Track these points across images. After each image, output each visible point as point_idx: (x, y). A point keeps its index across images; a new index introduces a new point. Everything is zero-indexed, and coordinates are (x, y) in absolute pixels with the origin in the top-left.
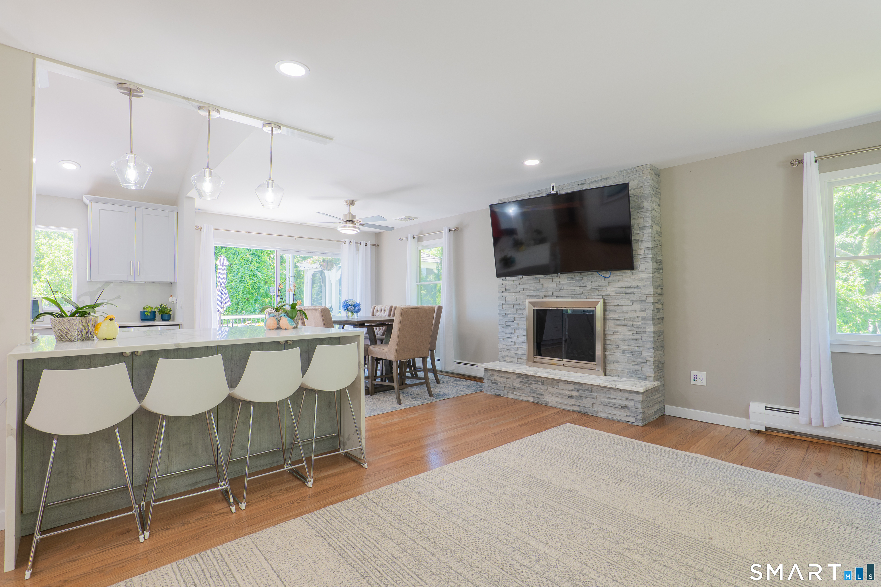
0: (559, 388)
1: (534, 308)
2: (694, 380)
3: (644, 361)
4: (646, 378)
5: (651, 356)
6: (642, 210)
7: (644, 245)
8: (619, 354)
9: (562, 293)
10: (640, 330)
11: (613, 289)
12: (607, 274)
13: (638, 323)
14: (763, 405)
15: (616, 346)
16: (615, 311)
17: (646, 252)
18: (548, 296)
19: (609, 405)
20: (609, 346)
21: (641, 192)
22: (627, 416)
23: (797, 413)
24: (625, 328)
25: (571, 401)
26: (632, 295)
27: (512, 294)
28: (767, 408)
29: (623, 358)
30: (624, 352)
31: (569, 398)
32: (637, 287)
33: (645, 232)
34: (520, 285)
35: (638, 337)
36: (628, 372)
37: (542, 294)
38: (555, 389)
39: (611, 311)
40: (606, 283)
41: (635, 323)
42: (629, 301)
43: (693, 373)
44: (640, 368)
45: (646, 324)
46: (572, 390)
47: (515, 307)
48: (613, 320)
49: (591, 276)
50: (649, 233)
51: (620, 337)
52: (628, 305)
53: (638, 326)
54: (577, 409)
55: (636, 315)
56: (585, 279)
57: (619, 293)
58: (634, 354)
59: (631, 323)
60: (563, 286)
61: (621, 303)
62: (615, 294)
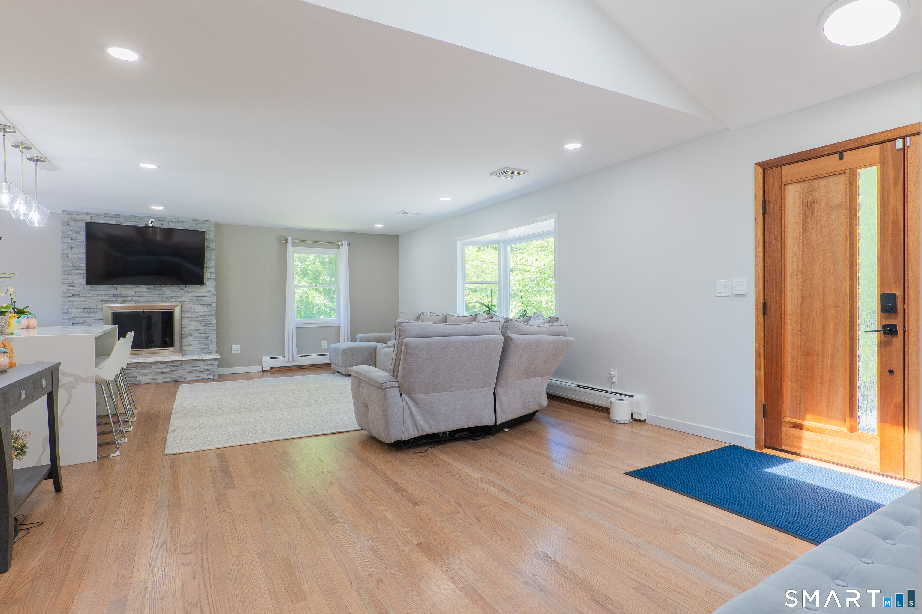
0: (153, 368)
1: (112, 311)
2: (234, 351)
3: (211, 342)
4: (212, 352)
5: (215, 339)
6: (209, 249)
7: (210, 270)
8: (192, 340)
9: (141, 299)
10: (207, 323)
11: (188, 297)
12: (183, 287)
13: (206, 319)
14: (269, 357)
15: (190, 335)
16: (190, 312)
17: (212, 275)
18: (127, 301)
19: (195, 371)
20: (185, 335)
21: (209, 237)
22: (208, 375)
23: (284, 357)
24: (197, 323)
25: (164, 376)
26: (202, 302)
28: (271, 358)
29: (195, 342)
30: (196, 338)
31: (161, 374)
32: (205, 296)
33: (211, 262)
34: (93, 292)
35: (206, 328)
36: (198, 351)
37: (119, 299)
38: (148, 370)
39: (186, 312)
40: (182, 292)
41: (204, 319)
42: (199, 305)
43: (233, 346)
44: (207, 347)
45: (211, 319)
46: (165, 368)
47: (85, 310)
48: (187, 317)
49: (169, 287)
50: (214, 264)
51: (193, 329)
52: (199, 308)
53: (206, 321)
54: (169, 380)
55: (204, 314)
56: (164, 289)
57: (193, 300)
58: (203, 338)
59: (201, 319)
60: (143, 294)
61: (193, 306)
62: (189, 301)
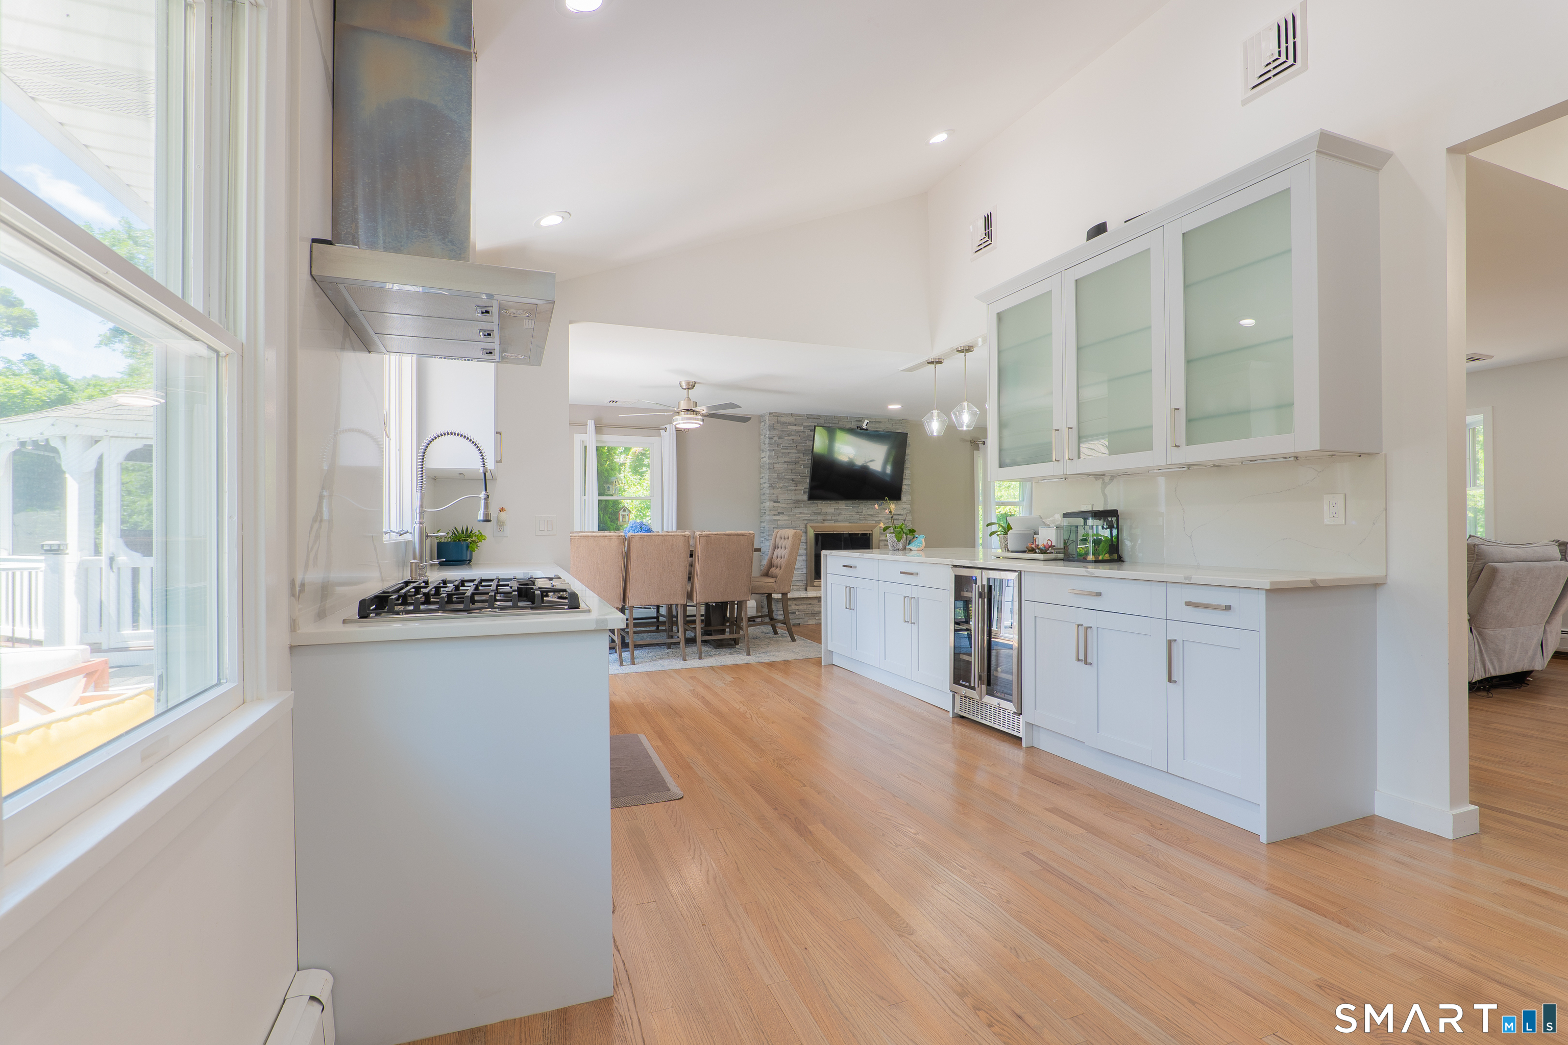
1: (815, 533)
9: (840, 518)
12: (880, 503)
18: (828, 520)
27: (786, 518)
32: (901, 515)
34: (796, 509)
37: (820, 518)
40: (878, 510)
49: (866, 504)
56: (862, 506)
60: (841, 512)
62: (885, 520)
